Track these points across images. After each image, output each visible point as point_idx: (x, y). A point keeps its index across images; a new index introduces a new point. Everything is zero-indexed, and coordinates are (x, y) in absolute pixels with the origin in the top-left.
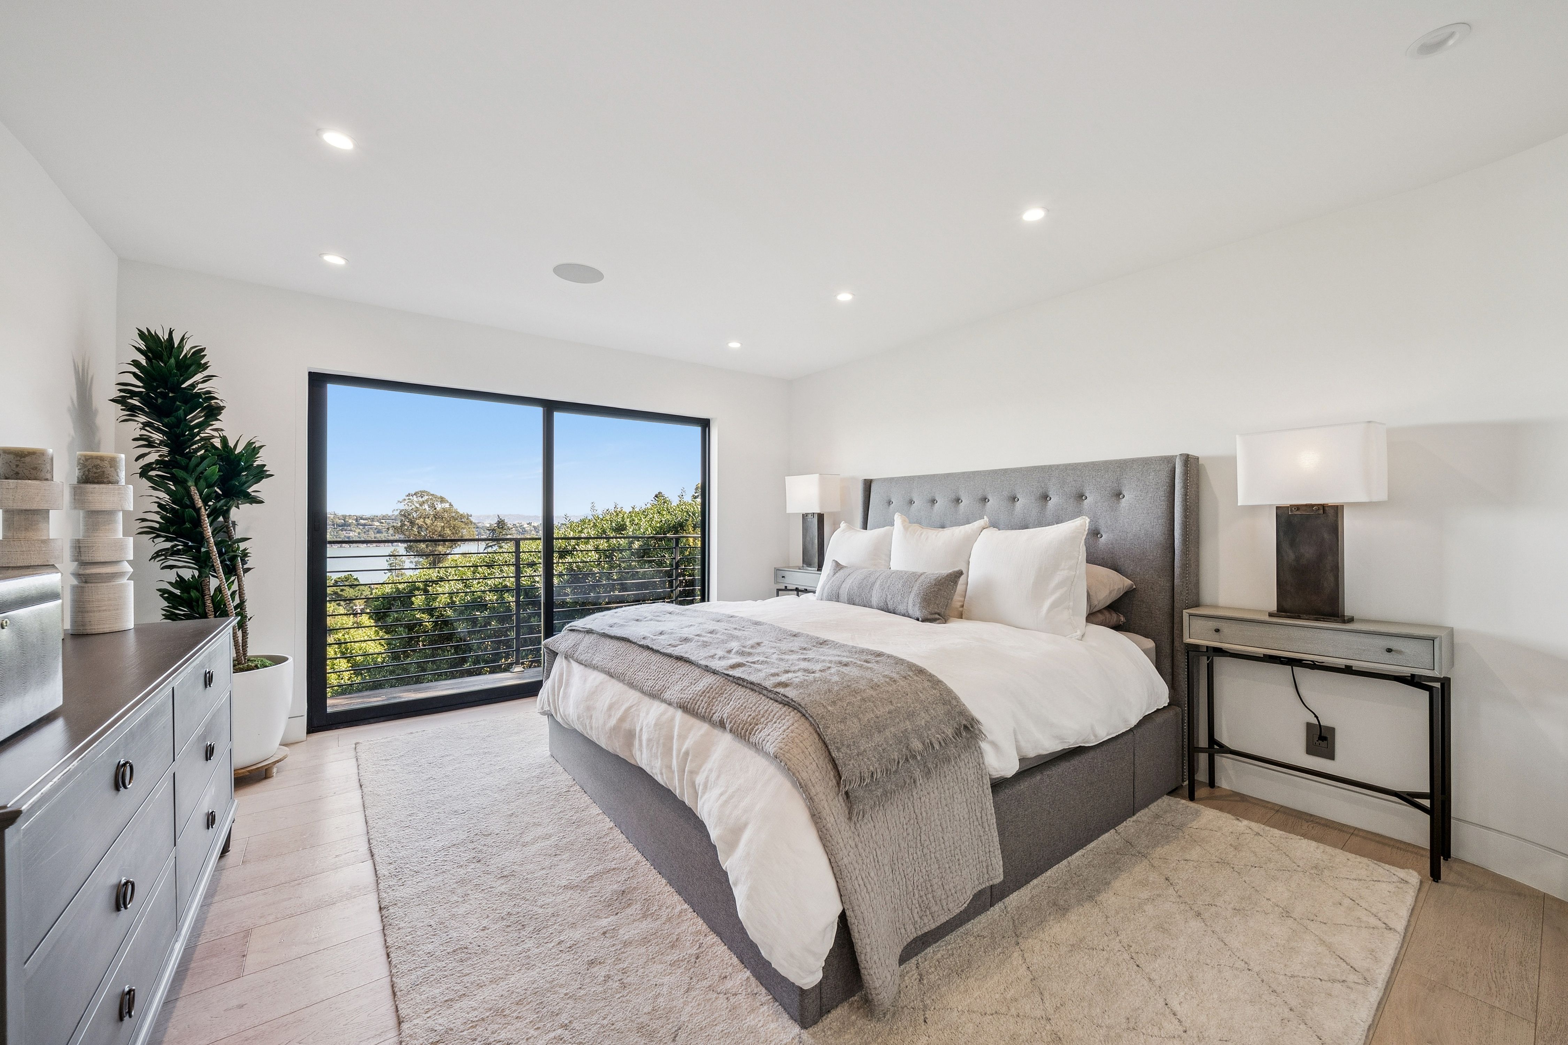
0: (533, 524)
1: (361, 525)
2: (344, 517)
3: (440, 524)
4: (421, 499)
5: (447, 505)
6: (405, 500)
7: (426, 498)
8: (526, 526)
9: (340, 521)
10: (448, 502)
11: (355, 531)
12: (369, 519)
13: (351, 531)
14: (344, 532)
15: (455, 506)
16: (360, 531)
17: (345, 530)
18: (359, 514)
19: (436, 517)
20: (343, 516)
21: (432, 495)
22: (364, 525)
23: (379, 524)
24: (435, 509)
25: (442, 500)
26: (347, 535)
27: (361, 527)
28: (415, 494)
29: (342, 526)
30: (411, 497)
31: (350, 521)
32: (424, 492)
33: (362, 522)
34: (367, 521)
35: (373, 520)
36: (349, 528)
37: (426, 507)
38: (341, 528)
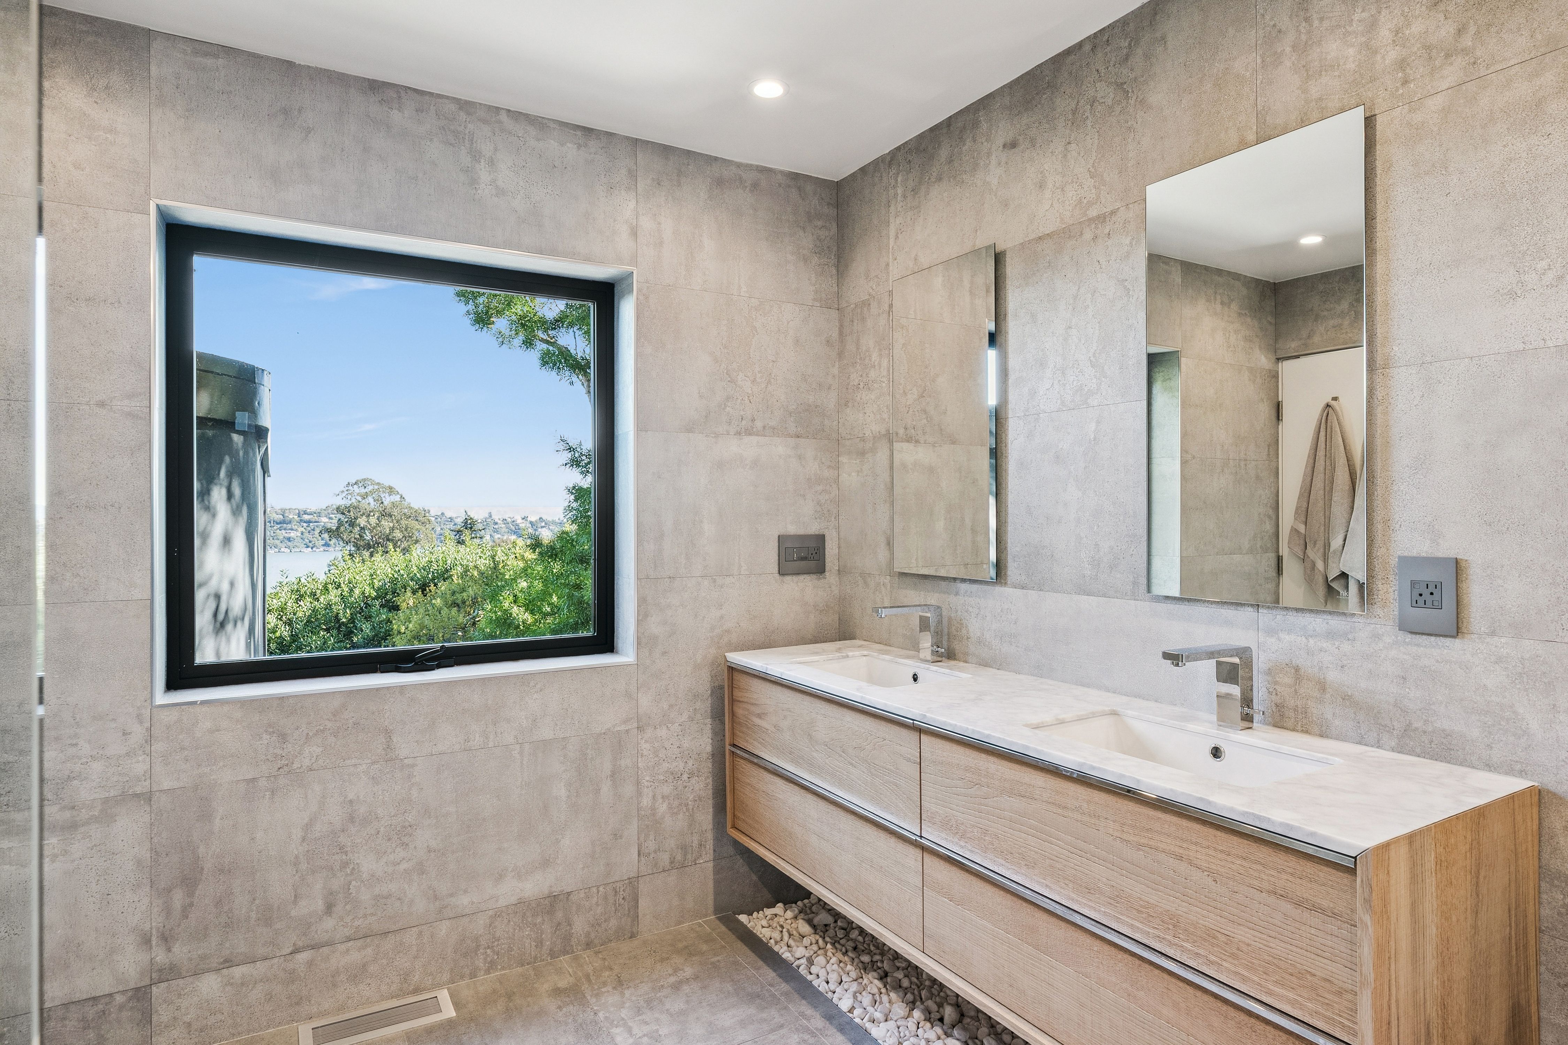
0: (529, 519)
1: (305, 522)
2: (283, 512)
3: (387, 524)
4: (363, 491)
5: (397, 498)
6: (343, 492)
7: (370, 488)
8: (519, 521)
9: (277, 516)
10: (398, 493)
11: (296, 530)
12: (315, 513)
13: (292, 529)
14: (283, 532)
15: (408, 499)
16: (303, 529)
17: (285, 529)
18: (302, 507)
19: (385, 514)
20: (282, 510)
21: (378, 484)
22: (309, 522)
23: (327, 520)
24: (382, 503)
25: (391, 490)
26: (286, 535)
27: (305, 525)
28: (356, 483)
29: (280, 523)
30: (350, 488)
31: (291, 517)
32: (364, 480)
33: (306, 517)
34: (312, 516)
35: (319, 515)
36: (289, 526)
37: (370, 499)
38: (279, 526)
